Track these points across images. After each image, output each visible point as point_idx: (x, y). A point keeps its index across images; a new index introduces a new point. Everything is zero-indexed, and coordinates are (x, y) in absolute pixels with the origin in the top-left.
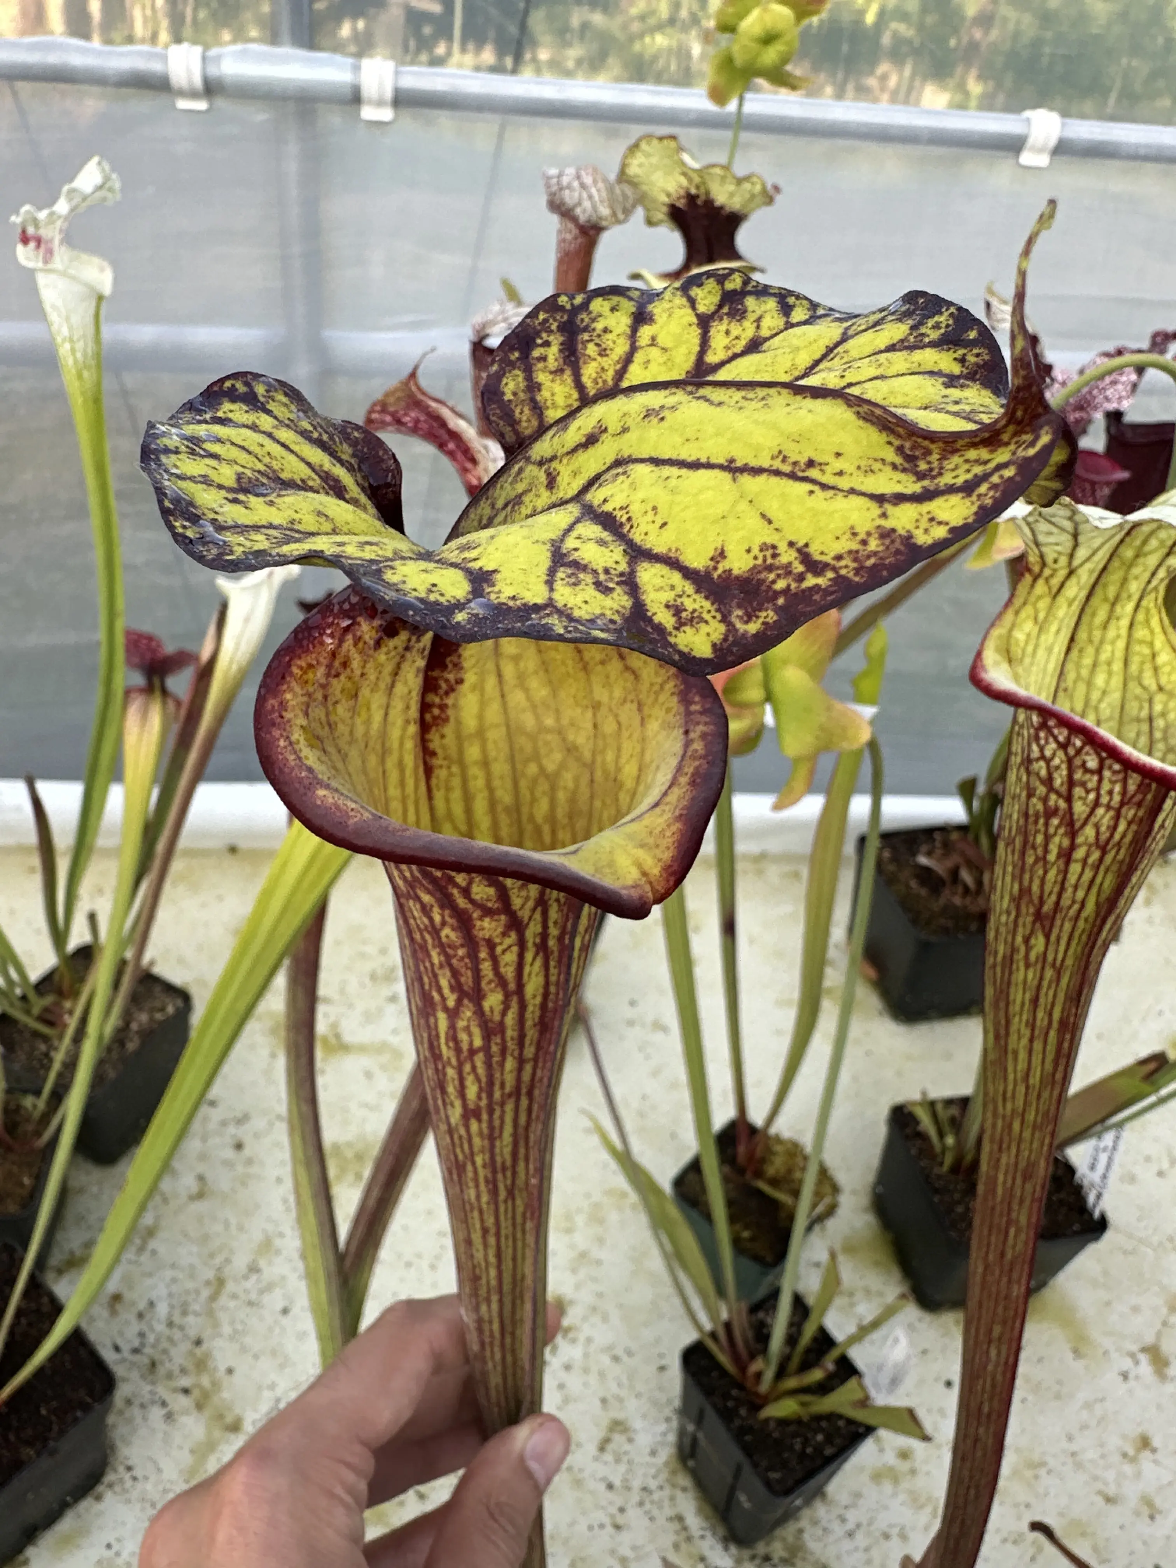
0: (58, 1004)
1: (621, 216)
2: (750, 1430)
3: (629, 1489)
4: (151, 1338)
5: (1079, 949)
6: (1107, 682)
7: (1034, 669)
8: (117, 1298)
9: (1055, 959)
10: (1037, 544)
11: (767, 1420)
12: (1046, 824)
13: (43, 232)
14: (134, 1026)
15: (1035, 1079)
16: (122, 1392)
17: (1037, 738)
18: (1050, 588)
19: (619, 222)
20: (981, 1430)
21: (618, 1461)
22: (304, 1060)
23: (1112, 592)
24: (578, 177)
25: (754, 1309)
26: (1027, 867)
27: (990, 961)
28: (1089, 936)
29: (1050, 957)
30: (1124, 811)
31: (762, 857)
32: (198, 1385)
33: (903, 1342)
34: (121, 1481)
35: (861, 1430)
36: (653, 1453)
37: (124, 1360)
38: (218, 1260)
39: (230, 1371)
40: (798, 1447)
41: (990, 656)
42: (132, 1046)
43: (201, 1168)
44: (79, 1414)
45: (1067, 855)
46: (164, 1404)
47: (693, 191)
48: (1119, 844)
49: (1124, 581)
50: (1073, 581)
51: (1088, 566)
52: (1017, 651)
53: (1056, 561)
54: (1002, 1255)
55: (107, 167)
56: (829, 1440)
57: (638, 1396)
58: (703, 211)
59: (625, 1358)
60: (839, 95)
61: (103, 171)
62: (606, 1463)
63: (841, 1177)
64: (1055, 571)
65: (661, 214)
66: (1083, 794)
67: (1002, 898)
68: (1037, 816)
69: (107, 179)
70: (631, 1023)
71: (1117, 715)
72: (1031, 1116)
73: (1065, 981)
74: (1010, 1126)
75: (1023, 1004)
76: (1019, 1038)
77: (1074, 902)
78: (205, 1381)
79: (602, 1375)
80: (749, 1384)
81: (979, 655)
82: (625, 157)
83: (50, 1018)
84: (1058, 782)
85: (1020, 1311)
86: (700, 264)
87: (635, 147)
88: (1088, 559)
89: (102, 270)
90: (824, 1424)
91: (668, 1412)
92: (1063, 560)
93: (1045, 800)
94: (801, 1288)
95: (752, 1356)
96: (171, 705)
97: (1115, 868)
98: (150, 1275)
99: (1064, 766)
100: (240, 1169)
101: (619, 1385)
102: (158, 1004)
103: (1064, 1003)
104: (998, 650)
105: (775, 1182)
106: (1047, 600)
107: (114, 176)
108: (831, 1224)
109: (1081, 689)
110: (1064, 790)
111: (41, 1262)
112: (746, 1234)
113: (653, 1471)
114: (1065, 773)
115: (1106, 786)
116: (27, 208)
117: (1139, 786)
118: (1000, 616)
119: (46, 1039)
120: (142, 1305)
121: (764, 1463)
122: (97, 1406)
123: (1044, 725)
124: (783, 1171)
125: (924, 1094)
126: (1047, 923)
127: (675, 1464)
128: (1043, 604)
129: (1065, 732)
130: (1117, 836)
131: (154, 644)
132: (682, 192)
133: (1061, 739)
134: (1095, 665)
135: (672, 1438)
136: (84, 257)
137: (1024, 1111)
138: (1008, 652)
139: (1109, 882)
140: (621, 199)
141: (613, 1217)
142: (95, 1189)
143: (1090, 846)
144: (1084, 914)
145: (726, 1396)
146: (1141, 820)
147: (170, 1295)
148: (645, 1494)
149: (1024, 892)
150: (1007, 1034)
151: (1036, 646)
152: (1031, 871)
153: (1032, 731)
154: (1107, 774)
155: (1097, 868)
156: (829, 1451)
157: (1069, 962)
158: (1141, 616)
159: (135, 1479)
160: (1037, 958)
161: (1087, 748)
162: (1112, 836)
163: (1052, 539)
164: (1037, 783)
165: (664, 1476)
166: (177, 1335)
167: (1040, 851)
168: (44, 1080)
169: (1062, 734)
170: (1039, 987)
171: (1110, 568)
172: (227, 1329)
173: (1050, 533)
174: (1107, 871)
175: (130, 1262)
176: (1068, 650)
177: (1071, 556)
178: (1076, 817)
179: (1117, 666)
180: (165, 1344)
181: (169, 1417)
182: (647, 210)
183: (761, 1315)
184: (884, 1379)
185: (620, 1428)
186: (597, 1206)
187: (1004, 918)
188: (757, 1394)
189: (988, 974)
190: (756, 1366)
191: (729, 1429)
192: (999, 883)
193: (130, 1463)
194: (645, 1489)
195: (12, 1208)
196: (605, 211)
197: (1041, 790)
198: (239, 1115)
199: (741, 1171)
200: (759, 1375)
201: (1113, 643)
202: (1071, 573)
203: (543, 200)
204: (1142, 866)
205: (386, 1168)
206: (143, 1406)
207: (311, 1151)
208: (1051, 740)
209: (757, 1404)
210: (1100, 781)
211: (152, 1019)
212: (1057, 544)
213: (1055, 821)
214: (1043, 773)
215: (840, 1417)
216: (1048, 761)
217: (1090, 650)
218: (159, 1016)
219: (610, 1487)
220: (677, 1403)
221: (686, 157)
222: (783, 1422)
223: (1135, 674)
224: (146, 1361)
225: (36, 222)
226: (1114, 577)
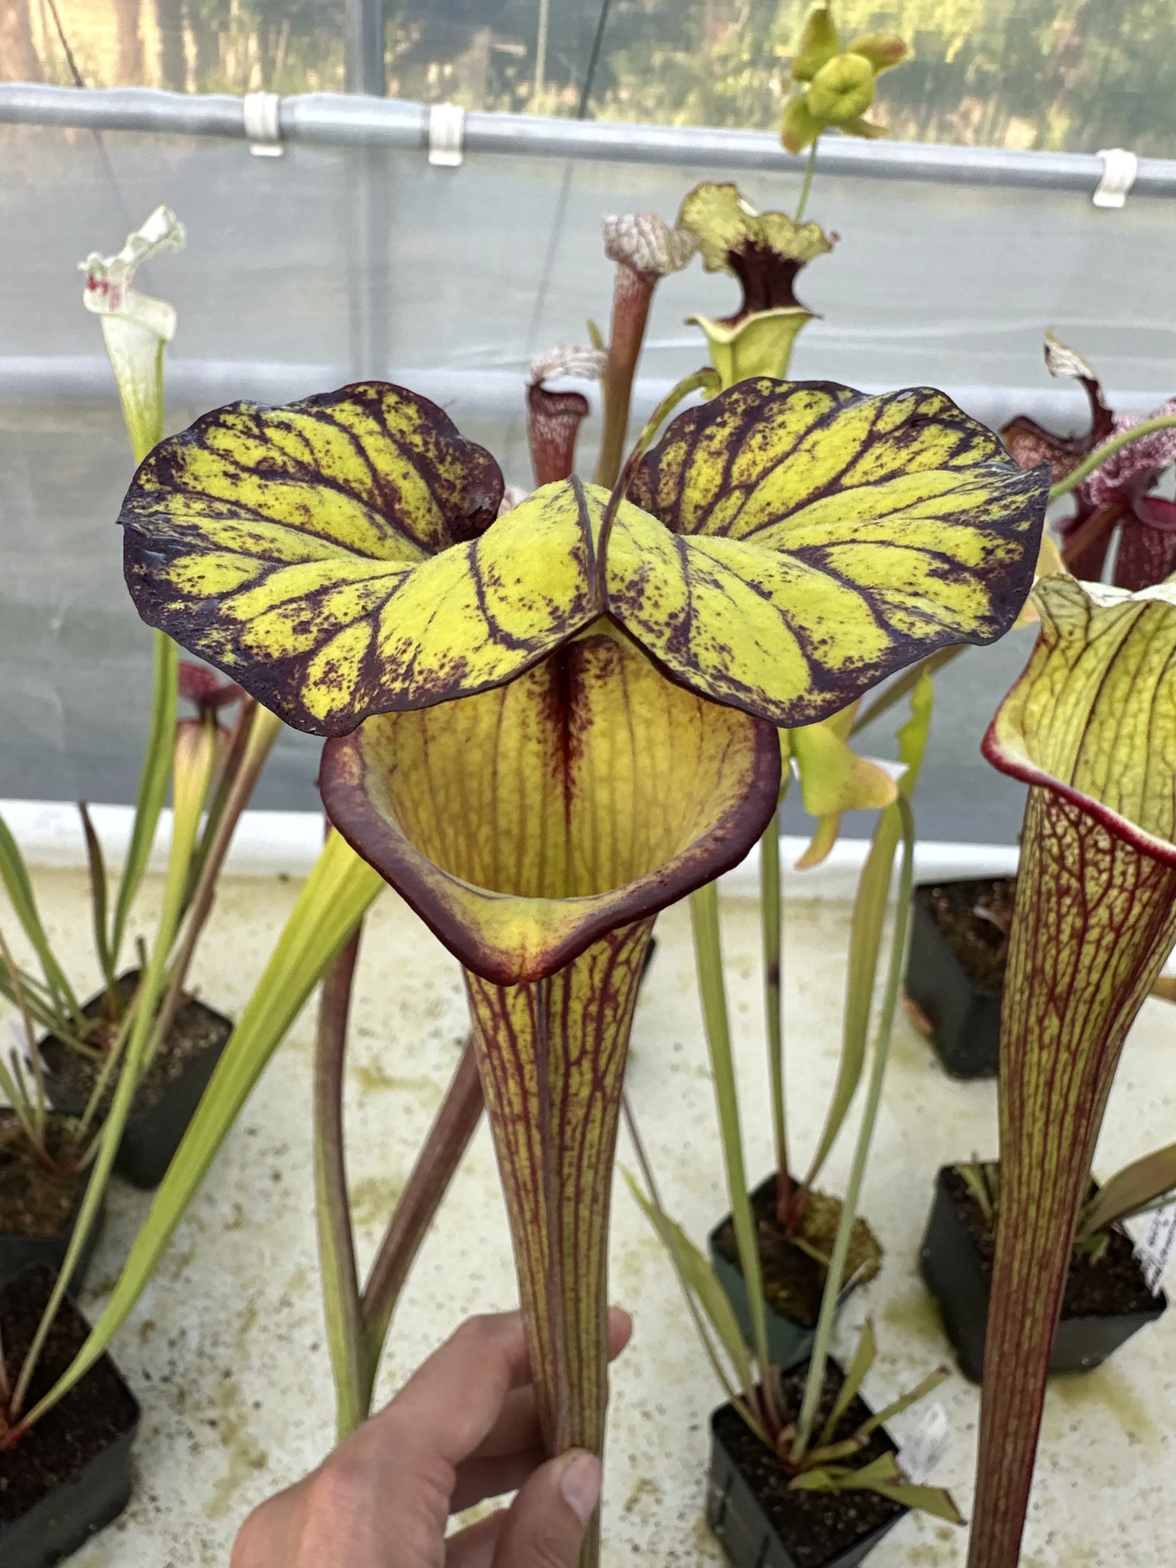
0: (105, 1028)
1: (679, 263)
2: (780, 1500)
3: (654, 1552)
4: (181, 1367)
5: (1096, 1032)
6: (1130, 756)
7: (1052, 741)
8: (149, 1326)
9: (1070, 1041)
10: (1051, 616)
11: (797, 1491)
12: (1059, 903)
13: (110, 279)
14: (178, 1052)
15: (1051, 1165)
16: (148, 1421)
17: (1049, 815)
18: (1067, 660)
19: (676, 268)
20: (998, 1528)
21: (645, 1522)
22: (330, 1101)
23: (1132, 664)
24: (637, 224)
25: (787, 1374)
26: (1040, 946)
27: (1004, 1040)
28: (1105, 1020)
29: (1065, 1039)
30: (1138, 893)
31: (815, 903)
32: (225, 1418)
33: (942, 1418)
34: (145, 1510)
35: (896, 1508)
36: (681, 1516)
37: (153, 1388)
38: (251, 1291)
39: (257, 1405)
40: (829, 1522)
41: (1003, 728)
42: (175, 1072)
43: (238, 1197)
44: (103, 1442)
45: (1080, 936)
46: (190, 1435)
47: (752, 238)
48: (1134, 927)
49: (1145, 655)
50: (1090, 653)
51: (1106, 639)
52: (1031, 723)
53: (1071, 633)
54: (1018, 1346)
55: (172, 216)
56: (862, 1516)
57: (668, 1455)
58: (761, 257)
59: (656, 1414)
60: (921, 137)
61: (168, 221)
62: (632, 1524)
63: (885, 1238)
64: (1071, 642)
65: (719, 260)
66: (1096, 874)
67: (1016, 975)
68: (1049, 893)
69: (171, 229)
70: (675, 1068)
71: (1139, 790)
72: (1047, 1204)
73: (1080, 1065)
74: (1026, 1213)
75: (1037, 1086)
76: (1034, 1122)
77: (1088, 984)
78: (232, 1414)
79: (632, 1430)
80: (780, 1451)
81: (992, 726)
82: (684, 204)
83: (97, 1042)
84: (1070, 860)
85: (1037, 1404)
86: (758, 309)
87: (693, 195)
88: (1105, 632)
89: (165, 315)
90: (857, 1499)
91: (700, 1473)
92: (1079, 633)
93: (1057, 878)
94: (838, 1353)
95: (784, 1424)
96: (222, 735)
97: (1130, 950)
98: (183, 1303)
99: (1076, 844)
100: (276, 1199)
101: (650, 1443)
102: (201, 1031)
103: (1080, 1088)
104: (1011, 720)
105: (815, 1241)
106: (1065, 672)
107: (180, 226)
108: (874, 1286)
109: (1103, 760)
110: (1076, 868)
111: (75, 1287)
112: (783, 1294)
113: (680, 1536)
114: (1076, 851)
115: (1119, 867)
116: (93, 256)
117: (1154, 869)
118: (1015, 686)
119: (91, 1062)
120: (174, 1334)
121: (793, 1537)
122: (121, 1436)
123: (1054, 802)
124: (824, 1229)
125: (974, 1155)
126: (1061, 1005)
127: (704, 1529)
128: (1060, 676)
129: (1076, 810)
130: (1132, 919)
131: (208, 677)
132: (741, 239)
133: (1072, 816)
134: (1117, 738)
135: (701, 1501)
136: (150, 302)
137: (1040, 1198)
138: (1022, 724)
139: (1125, 965)
140: (679, 245)
141: (650, 1268)
142: (133, 1214)
143: (1104, 928)
144: (1099, 997)
145: (757, 1464)
146: (1157, 903)
147: (202, 1325)
148: (670, 1559)
149: (1037, 972)
150: (1022, 1116)
151: (1053, 718)
152: (1044, 949)
153: (1044, 807)
154: (1120, 855)
155: (1111, 950)
156: (861, 1529)
157: (1085, 1045)
158: (1164, 690)
159: (158, 1510)
160: (1051, 1040)
161: (1099, 828)
162: (1126, 918)
163: (1064, 612)
164: (1050, 861)
165: (692, 1540)
166: (206, 1364)
167: (1053, 930)
168: (87, 1102)
169: (1073, 812)
170: (1053, 1071)
171: (1131, 638)
172: (256, 1362)
173: (1062, 606)
174: (1122, 953)
175: (164, 1289)
176: (1089, 722)
177: (1087, 629)
178: (1088, 897)
179: (1140, 740)
180: (193, 1375)
181: (195, 1449)
182: (706, 256)
183: (795, 1380)
184: (922, 1455)
185: (649, 1488)
186: (633, 1255)
187: (1018, 997)
188: (787, 1463)
189: (1003, 1053)
190: (788, 1433)
191: (758, 1499)
192: (1013, 961)
193: (154, 1493)
194: (672, 1554)
195: (49, 1230)
196: (663, 258)
197: (1053, 868)
198: (278, 1144)
199: (781, 1228)
200: (790, 1443)
201: (1135, 716)
202: (1088, 645)
203: (602, 245)
204: (1160, 950)
205: (408, 1213)
206: (170, 1436)
207: (336, 1192)
208: (1062, 817)
209: (788, 1473)
210: (1113, 861)
211: (195, 1047)
212: (1071, 617)
213: (1068, 901)
214: (1055, 850)
215: (874, 1493)
216: (1060, 839)
217: (1112, 723)
218: (202, 1043)
219: (636, 1549)
220: (707, 1465)
221: (744, 205)
222: (815, 1495)
223: (1159, 749)
224: (175, 1390)
225: (103, 270)
226: (1135, 650)
